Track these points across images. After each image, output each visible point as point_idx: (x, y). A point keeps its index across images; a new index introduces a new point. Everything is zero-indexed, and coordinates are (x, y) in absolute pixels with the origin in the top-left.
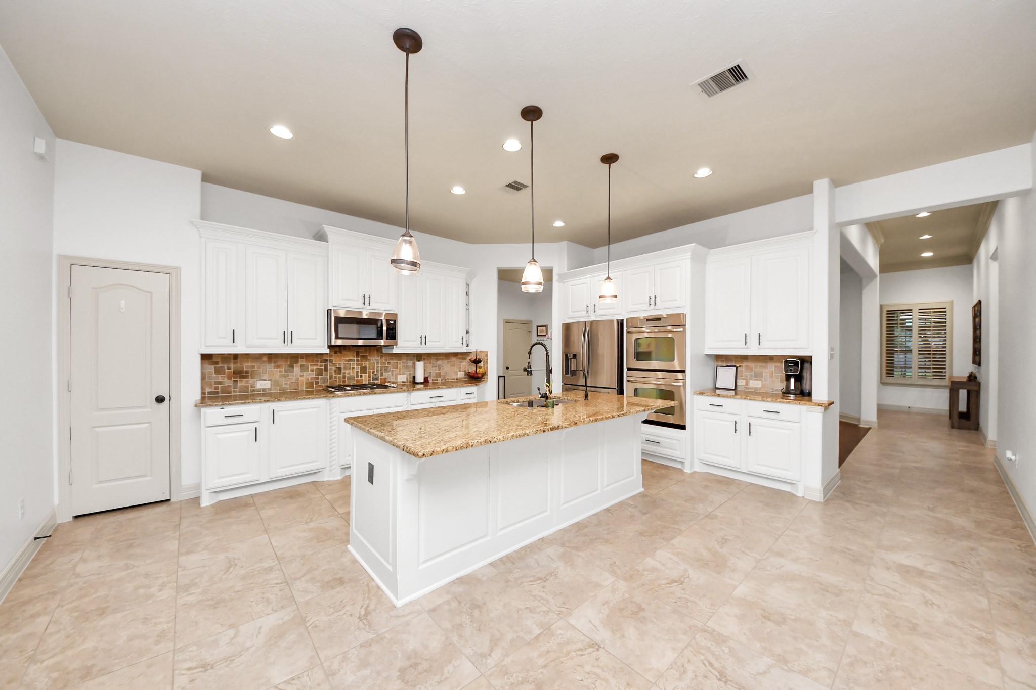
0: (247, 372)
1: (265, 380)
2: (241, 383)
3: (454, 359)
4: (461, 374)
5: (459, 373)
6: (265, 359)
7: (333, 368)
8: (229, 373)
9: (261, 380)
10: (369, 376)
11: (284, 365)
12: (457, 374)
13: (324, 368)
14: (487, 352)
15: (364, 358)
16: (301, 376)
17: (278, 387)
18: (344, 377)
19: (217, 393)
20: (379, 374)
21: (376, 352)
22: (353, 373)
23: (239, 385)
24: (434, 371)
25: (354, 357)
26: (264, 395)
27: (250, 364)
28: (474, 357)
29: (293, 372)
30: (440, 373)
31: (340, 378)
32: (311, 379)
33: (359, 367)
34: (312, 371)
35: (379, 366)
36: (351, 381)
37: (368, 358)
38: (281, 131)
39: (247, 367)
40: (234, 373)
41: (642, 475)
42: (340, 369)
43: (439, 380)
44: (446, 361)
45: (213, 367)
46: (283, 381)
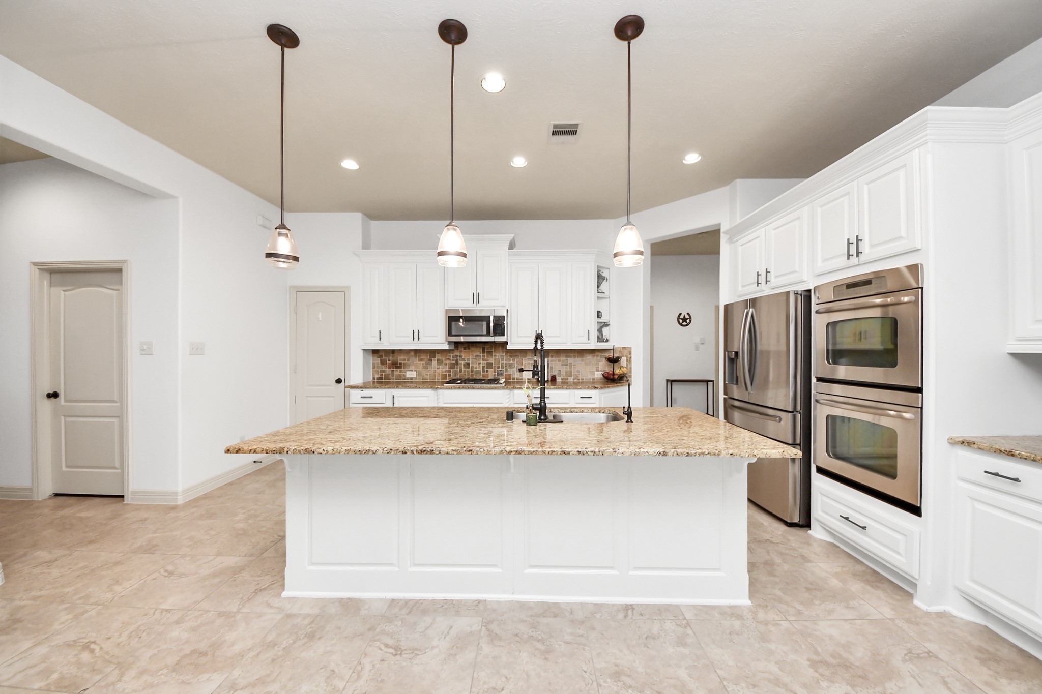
0: (400, 364)
1: (412, 371)
2: (397, 372)
3: (589, 357)
4: (598, 375)
5: (596, 373)
6: (412, 354)
7: (463, 362)
8: (389, 364)
9: (410, 371)
10: (495, 372)
11: (425, 357)
12: (594, 374)
13: (455, 362)
14: (630, 349)
15: (490, 353)
16: (437, 368)
17: (421, 377)
18: (472, 371)
19: (382, 379)
20: (504, 370)
21: (501, 348)
22: (479, 368)
23: (395, 373)
24: (564, 370)
25: (481, 353)
26: (411, 382)
27: (402, 358)
28: (611, 355)
29: (432, 365)
30: (571, 372)
31: (468, 372)
32: (445, 372)
33: (485, 362)
34: (446, 364)
35: (504, 362)
36: (478, 375)
37: (494, 354)
38: (350, 164)
39: (401, 360)
40: (393, 364)
41: (746, 576)
42: (468, 364)
43: (571, 380)
44: (580, 359)
45: (379, 359)
46: (424, 372)
